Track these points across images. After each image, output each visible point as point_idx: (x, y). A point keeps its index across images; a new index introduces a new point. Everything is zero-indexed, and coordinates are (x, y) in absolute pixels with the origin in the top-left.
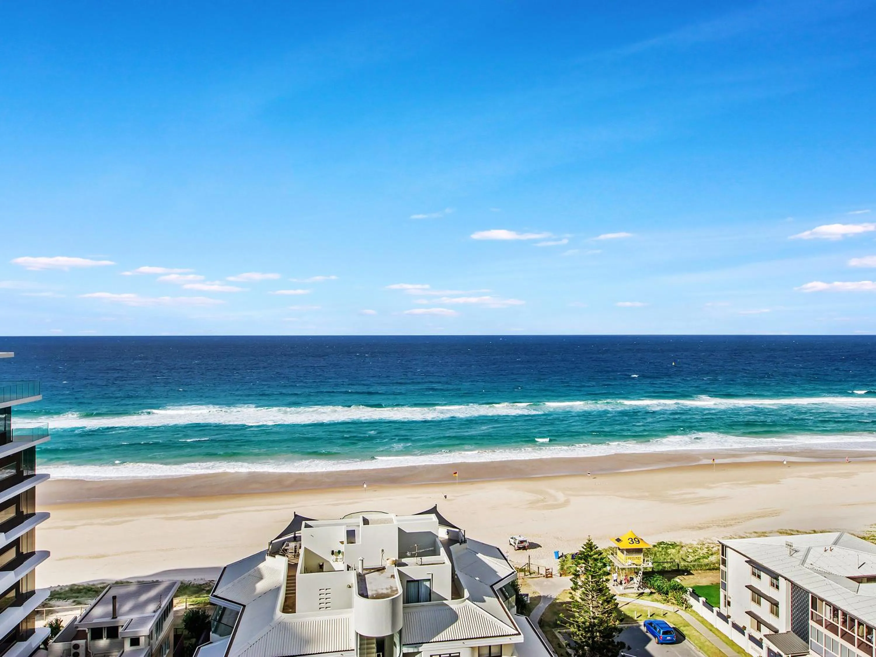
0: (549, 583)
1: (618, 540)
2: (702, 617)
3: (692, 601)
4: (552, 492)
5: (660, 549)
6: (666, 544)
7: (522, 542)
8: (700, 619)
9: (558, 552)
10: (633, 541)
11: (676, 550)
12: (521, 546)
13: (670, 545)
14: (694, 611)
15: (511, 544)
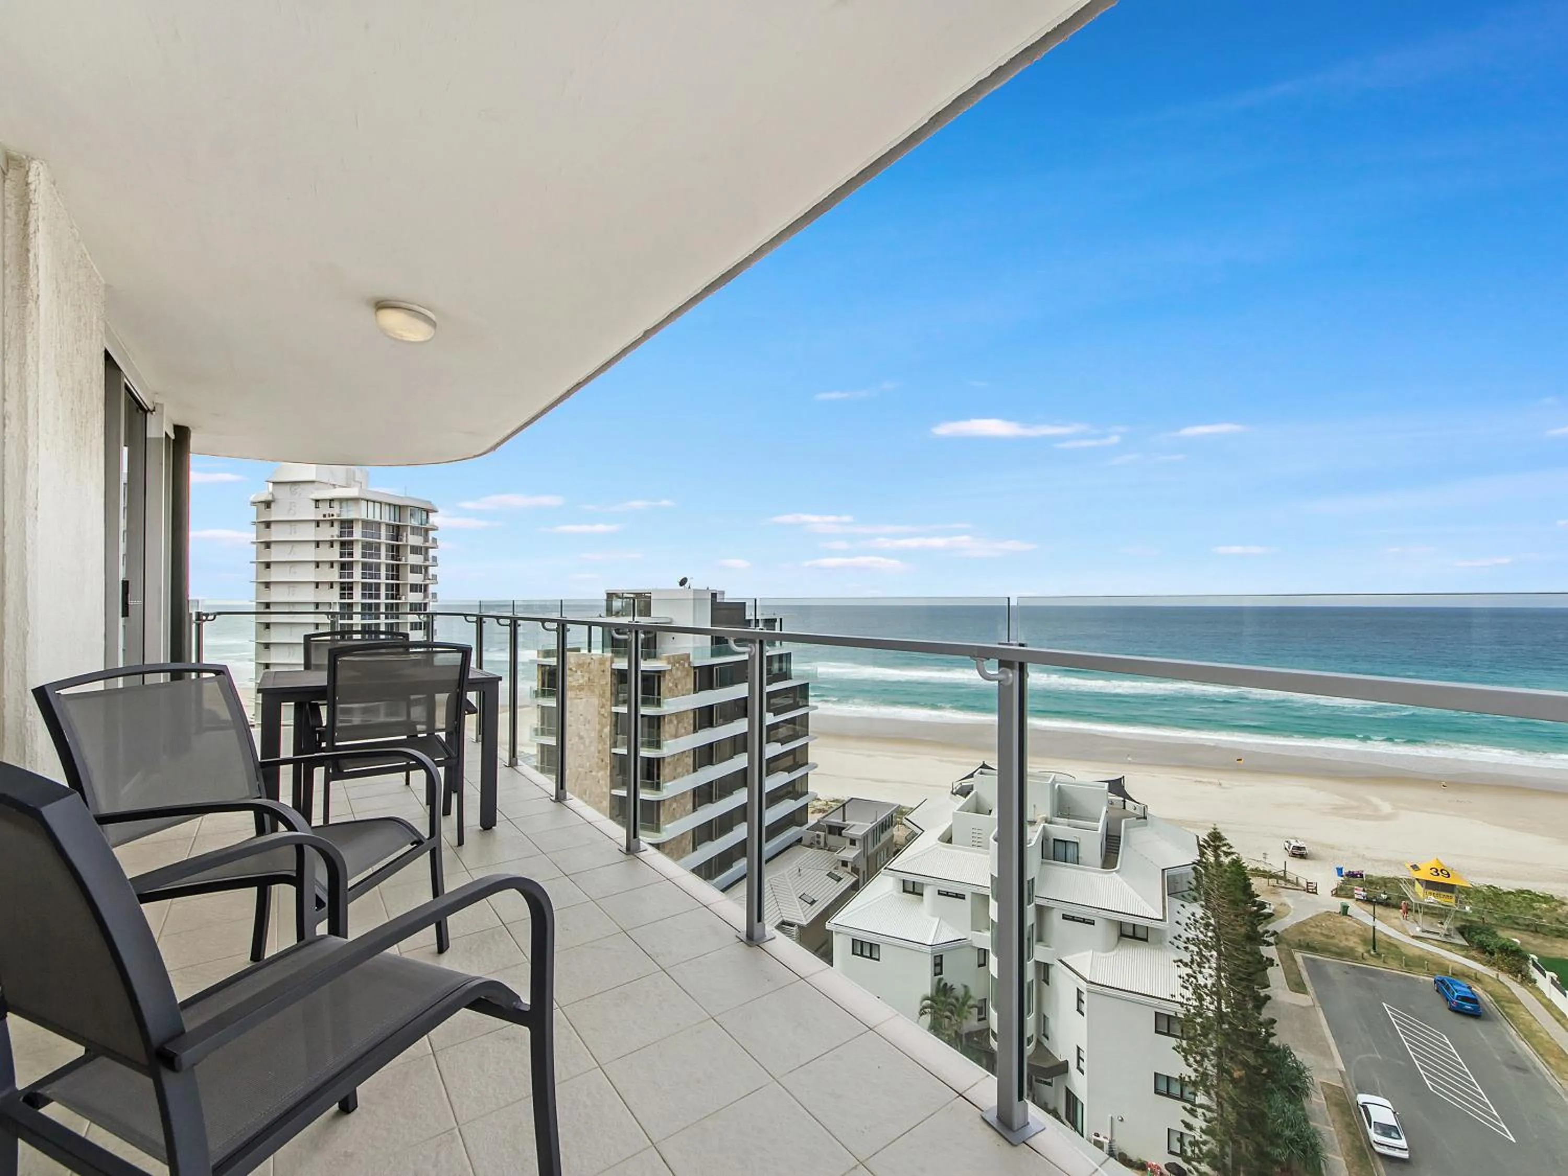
0: (1309, 899)
1: (1415, 867)
2: (1550, 1000)
3: (1536, 974)
4: (1375, 800)
5: (1519, 899)
6: (1535, 894)
7: (1299, 848)
8: (1544, 1001)
9: (1341, 869)
10: (1439, 872)
11: (1550, 906)
12: (1298, 852)
13: (1542, 897)
14: (1538, 989)
15: (1286, 849)
